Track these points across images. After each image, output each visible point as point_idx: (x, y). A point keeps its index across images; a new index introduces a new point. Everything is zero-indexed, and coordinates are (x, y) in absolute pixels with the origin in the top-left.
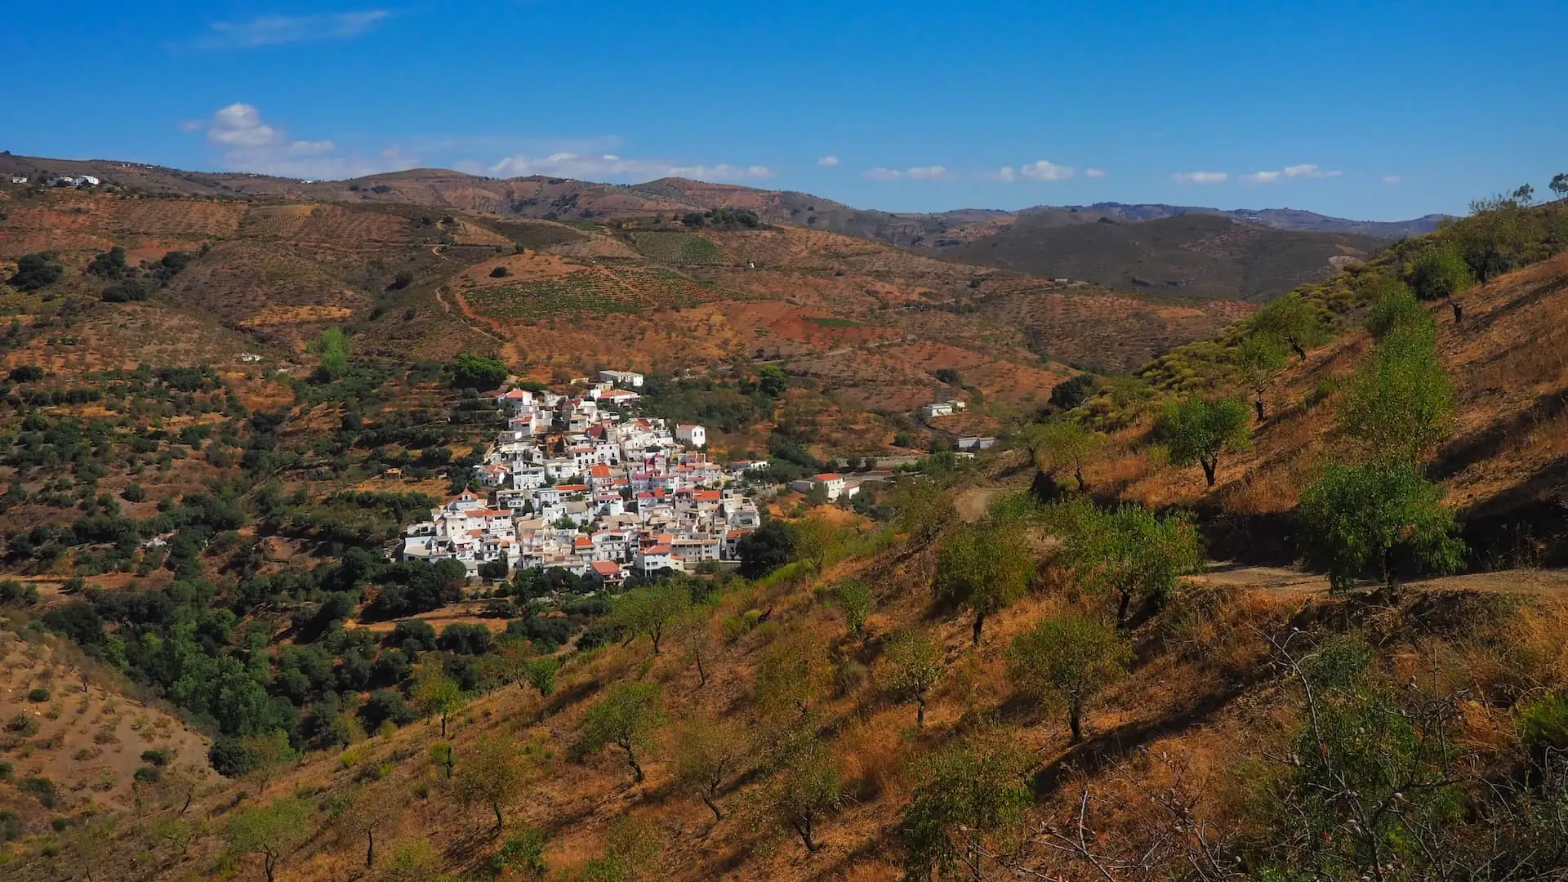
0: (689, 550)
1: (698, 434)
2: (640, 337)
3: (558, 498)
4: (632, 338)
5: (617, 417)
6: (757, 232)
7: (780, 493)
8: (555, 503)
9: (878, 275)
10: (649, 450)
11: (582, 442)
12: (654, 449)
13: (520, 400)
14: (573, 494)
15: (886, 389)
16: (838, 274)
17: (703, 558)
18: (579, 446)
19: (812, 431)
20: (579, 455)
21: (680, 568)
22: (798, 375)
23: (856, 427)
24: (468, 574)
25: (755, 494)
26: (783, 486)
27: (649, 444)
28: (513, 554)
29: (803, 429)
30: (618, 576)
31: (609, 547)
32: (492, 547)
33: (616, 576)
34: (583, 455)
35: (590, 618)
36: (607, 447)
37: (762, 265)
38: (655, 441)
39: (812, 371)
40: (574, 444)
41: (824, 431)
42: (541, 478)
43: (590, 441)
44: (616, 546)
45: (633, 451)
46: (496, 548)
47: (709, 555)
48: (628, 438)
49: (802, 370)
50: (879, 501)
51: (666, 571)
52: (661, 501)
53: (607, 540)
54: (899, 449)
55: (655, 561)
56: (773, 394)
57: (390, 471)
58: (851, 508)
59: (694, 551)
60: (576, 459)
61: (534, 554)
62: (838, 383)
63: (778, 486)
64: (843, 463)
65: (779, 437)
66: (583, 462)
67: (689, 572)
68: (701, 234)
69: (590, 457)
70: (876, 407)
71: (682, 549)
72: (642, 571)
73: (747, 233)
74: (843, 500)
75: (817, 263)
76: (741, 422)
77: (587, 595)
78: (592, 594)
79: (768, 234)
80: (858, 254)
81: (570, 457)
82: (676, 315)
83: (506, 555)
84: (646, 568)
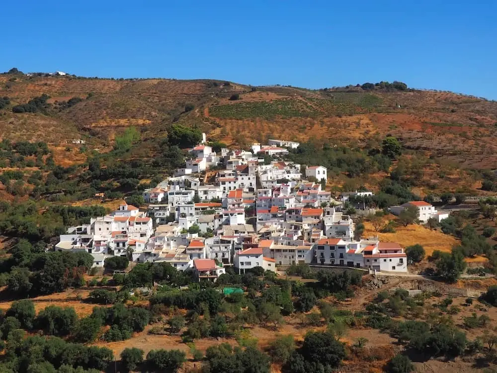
0: (285, 253)
1: (321, 172)
2: (310, 128)
3: (193, 212)
4: (305, 128)
5: (263, 160)
6: (405, 93)
7: (378, 214)
8: (191, 214)
9: (478, 112)
10: (279, 181)
11: (230, 175)
12: (284, 181)
13: (202, 151)
14: (209, 209)
15: (477, 157)
16: (453, 111)
17: (297, 262)
18: (227, 177)
19: (416, 178)
20: (224, 183)
21: (273, 268)
22: (413, 149)
23: (452, 177)
24: (95, 265)
25: (354, 213)
26: (381, 210)
27: (280, 177)
28: (138, 250)
29: (409, 177)
30: (213, 272)
31: (217, 249)
32: (121, 245)
33: (211, 273)
34: (227, 183)
35: (171, 309)
36: (246, 178)
37: (406, 106)
38: (286, 176)
39: (423, 146)
40: (223, 176)
41: (425, 178)
42: (190, 198)
43: (236, 175)
44: (223, 249)
45: (267, 182)
46: (124, 245)
47: (301, 259)
48: (265, 172)
49: (416, 145)
50: (464, 225)
51: (258, 270)
52: (275, 216)
53: (217, 242)
54: (485, 192)
55: (247, 261)
56: (392, 156)
57: (97, 195)
58: (439, 229)
59: (289, 254)
60: (222, 187)
61: (153, 251)
62: (441, 153)
63: (378, 210)
64: (437, 199)
65: (390, 181)
66: (227, 188)
67: (281, 274)
68: (371, 93)
69: (232, 185)
70: (468, 167)
71: (278, 254)
72: (236, 269)
73: (399, 93)
74: (432, 223)
75: (439, 106)
76: (362, 171)
77: (182, 288)
78: (186, 288)
79: (412, 94)
80: (466, 102)
81: (217, 185)
82: (338, 119)
83: (132, 251)
84: (240, 267)
